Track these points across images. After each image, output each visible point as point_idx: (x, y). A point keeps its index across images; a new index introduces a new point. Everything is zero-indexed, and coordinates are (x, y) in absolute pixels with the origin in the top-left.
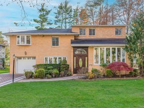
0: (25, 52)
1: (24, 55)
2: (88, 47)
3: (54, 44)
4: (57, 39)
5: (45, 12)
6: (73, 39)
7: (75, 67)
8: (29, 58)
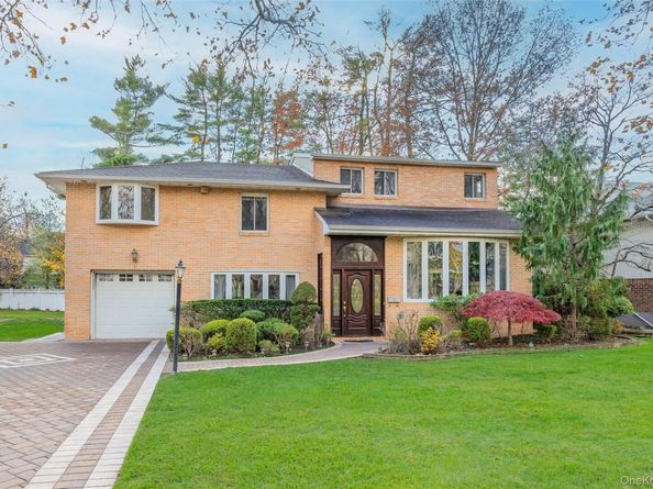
0: (135, 253)
1: (127, 266)
2: (382, 238)
3: (247, 224)
4: (261, 203)
5: (139, 93)
6: (324, 205)
7: (337, 313)
8: (144, 276)
